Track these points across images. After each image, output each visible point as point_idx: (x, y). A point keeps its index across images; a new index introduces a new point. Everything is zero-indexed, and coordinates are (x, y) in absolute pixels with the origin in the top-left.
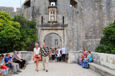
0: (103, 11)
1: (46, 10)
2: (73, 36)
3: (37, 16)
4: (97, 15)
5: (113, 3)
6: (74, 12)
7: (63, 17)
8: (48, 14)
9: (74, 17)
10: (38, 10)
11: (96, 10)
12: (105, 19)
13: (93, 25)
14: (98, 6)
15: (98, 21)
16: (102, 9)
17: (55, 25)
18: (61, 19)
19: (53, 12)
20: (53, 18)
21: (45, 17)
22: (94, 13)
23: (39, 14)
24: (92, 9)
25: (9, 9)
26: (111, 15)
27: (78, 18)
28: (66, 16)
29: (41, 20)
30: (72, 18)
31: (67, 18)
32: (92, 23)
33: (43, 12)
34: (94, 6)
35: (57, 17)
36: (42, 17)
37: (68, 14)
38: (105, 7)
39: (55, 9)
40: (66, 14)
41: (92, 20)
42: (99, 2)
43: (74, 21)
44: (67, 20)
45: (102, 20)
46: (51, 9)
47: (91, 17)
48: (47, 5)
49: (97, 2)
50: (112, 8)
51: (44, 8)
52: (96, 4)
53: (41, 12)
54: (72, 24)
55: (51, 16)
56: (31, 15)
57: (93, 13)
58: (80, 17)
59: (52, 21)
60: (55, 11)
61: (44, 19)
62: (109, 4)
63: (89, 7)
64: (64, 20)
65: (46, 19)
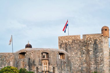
0: (90, 56)
1: (40, 62)
3: (33, 66)
4: (84, 59)
5: (100, 48)
6: (63, 63)
7: (54, 68)
8: (42, 65)
9: (62, 67)
10: (34, 61)
11: (84, 54)
12: (92, 64)
13: (80, 68)
14: (85, 50)
15: (86, 65)
16: (89, 53)
18: (52, 69)
19: (45, 63)
20: (45, 68)
21: (39, 67)
22: (82, 57)
23: (35, 65)
24: (80, 53)
25: (4, 56)
26: (98, 60)
27: (65, 67)
28: (56, 67)
29: (36, 69)
30: (60, 68)
31: (56, 68)
32: (79, 66)
33: (38, 64)
34: (82, 50)
35: (49, 67)
36: (37, 67)
37: (57, 65)
38: (92, 51)
39: (47, 61)
40: (56, 65)
41: (80, 64)
42: (86, 47)
43: (62, 70)
44: (57, 70)
45: (89, 65)
46: (44, 61)
47: (79, 61)
48: (41, 57)
49: (85, 46)
50: (98, 53)
51: (38, 60)
52: (84, 48)
53: (36, 64)
55: (44, 67)
56: (27, 65)
57: (80, 56)
58: (67, 66)
59: (45, 70)
60: (48, 63)
61: (39, 69)
62: (96, 49)
63: (76, 51)
64: (55, 70)
65: (40, 69)
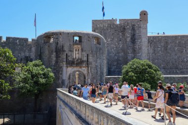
0: (127, 43)
1: (70, 47)
2: (97, 72)
3: (61, 53)
4: (121, 47)
5: (138, 34)
6: (98, 49)
7: (88, 55)
8: (73, 52)
10: (63, 46)
11: (120, 41)
12: (130, 52)
14: (122, 36)
15: (123, 54)
16: (126, 40)
17: (79, 63)
19: (77, 49)
20: (77, 55)
21: (70, 54)
22: (118, 44)
23: (64, 51)
24: (116, 39)
26: (136, 48)
27: (101, 55)
29: (65, 57)
30: (95, 56)
31: (91, 55)
33: (68, 49)
34: (119, 36)
35: (81, 54)
36: (67, 54)
37: (92, 52)
38: (129, 38)
39: (79, 46)
40: (90, 52)
41: (116, 52)
43: (98, 58)
44: (91, 57)
45: (126, 53)
46: (76, 46)
47: (115, 49)
48: (72, 41)
49: (122, 32)
50: (136, 40)
51: (68, 44)
53: (65, 49)
54: (96, 61)
56: (54, 51)
60: (80, 48)
65: (70, 56)
